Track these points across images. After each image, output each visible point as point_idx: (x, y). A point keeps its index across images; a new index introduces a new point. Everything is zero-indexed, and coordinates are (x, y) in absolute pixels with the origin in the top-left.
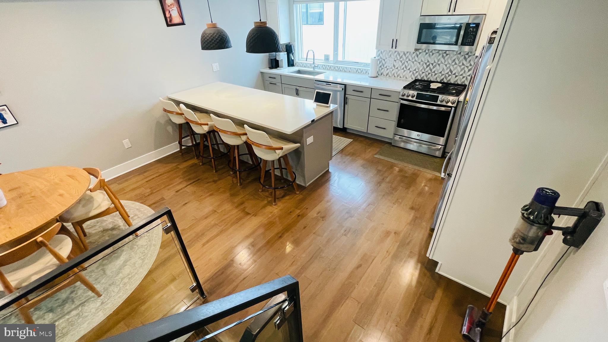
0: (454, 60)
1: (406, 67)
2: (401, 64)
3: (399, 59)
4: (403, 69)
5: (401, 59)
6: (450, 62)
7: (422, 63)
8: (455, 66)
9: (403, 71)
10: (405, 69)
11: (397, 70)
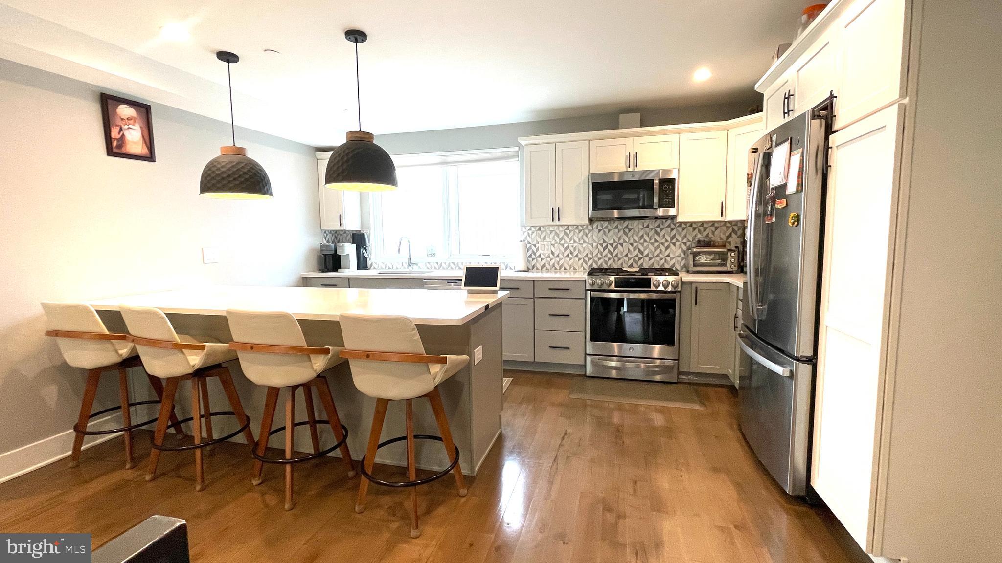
0: (642, 236)
1: (571, 253)
2: (563, 250)
3: (558, 241)
4: (568, 256)
5: (562, 242)
6: (637, 239)
7: (595, 245)
8: (645, 244)
9: (567, 259)
11: (558, 259)
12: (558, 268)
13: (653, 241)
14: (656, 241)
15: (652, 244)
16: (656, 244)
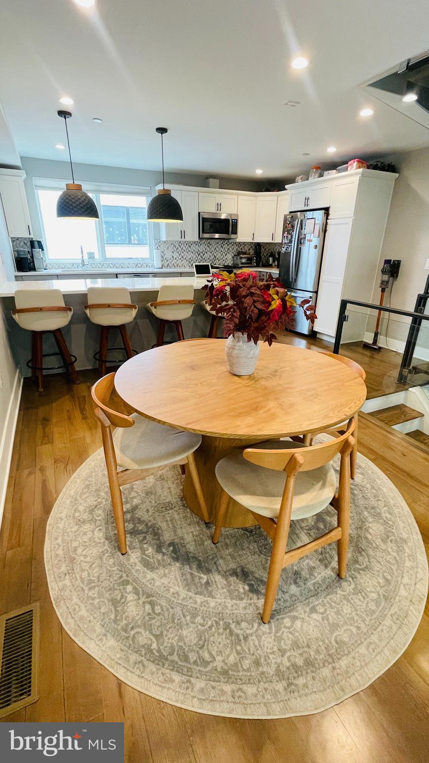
0: (215, 249)
1: (182, 257)
2: (178, 255)
3: (175, 250)
4: (181, 259)
5: (178, 251)
6: (213, 250)
7: (194, 252)
8: (217, 253)
9: (181, 260)
10: (182, 259)
11: (176, 260)
12: (176, 266)
13: (220, 251)
14: (221, 251)
15: (220, 253)
16: (221, 253)
